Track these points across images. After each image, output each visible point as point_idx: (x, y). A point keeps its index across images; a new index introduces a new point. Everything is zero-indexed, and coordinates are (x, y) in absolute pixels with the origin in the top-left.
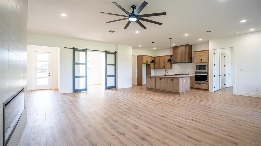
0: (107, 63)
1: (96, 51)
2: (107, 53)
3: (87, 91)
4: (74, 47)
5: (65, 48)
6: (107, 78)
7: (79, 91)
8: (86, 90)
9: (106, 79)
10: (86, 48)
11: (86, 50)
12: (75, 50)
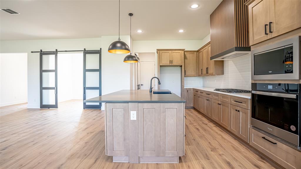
0: (86, 69)
1: (69, 51)
2: (86, 52)
3: (57, 108)
4: (41, 50)
5: (32, 52)
6: (87, 91)
7: (48, 107)
8: (55, 106)
9: (85, 93)
10: (57, 50)
11: (55, 53)
12: (42, 53)
